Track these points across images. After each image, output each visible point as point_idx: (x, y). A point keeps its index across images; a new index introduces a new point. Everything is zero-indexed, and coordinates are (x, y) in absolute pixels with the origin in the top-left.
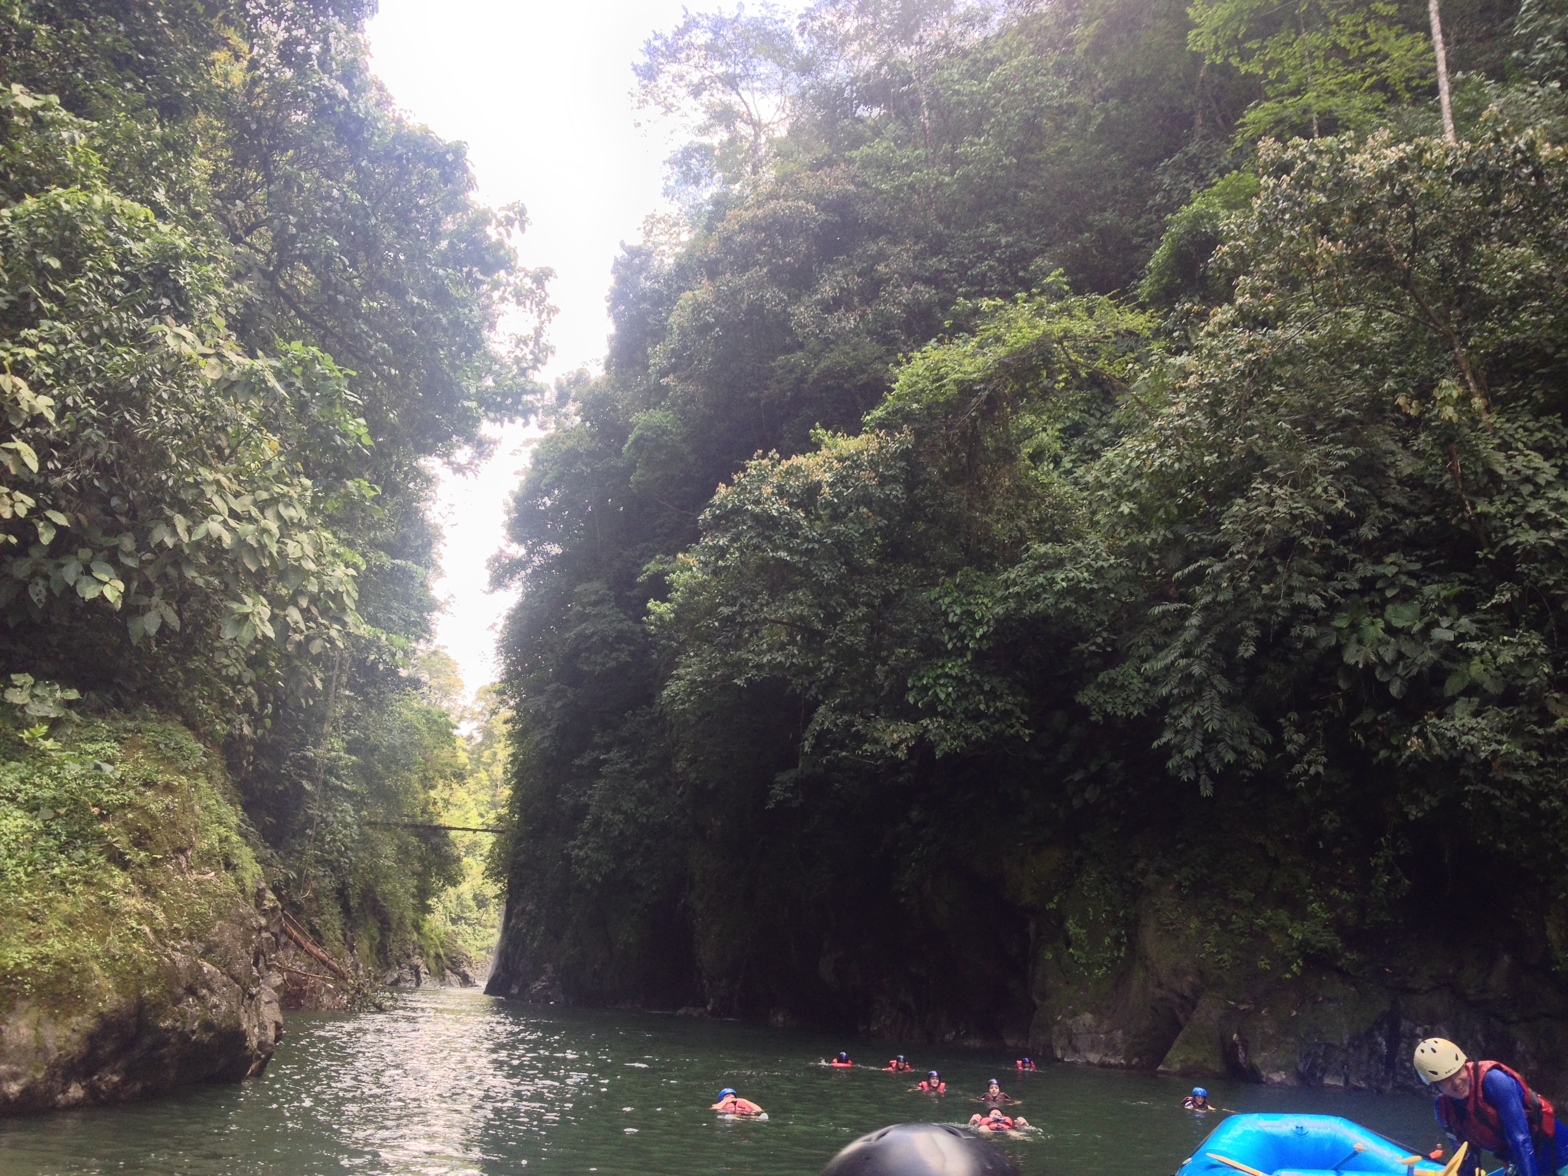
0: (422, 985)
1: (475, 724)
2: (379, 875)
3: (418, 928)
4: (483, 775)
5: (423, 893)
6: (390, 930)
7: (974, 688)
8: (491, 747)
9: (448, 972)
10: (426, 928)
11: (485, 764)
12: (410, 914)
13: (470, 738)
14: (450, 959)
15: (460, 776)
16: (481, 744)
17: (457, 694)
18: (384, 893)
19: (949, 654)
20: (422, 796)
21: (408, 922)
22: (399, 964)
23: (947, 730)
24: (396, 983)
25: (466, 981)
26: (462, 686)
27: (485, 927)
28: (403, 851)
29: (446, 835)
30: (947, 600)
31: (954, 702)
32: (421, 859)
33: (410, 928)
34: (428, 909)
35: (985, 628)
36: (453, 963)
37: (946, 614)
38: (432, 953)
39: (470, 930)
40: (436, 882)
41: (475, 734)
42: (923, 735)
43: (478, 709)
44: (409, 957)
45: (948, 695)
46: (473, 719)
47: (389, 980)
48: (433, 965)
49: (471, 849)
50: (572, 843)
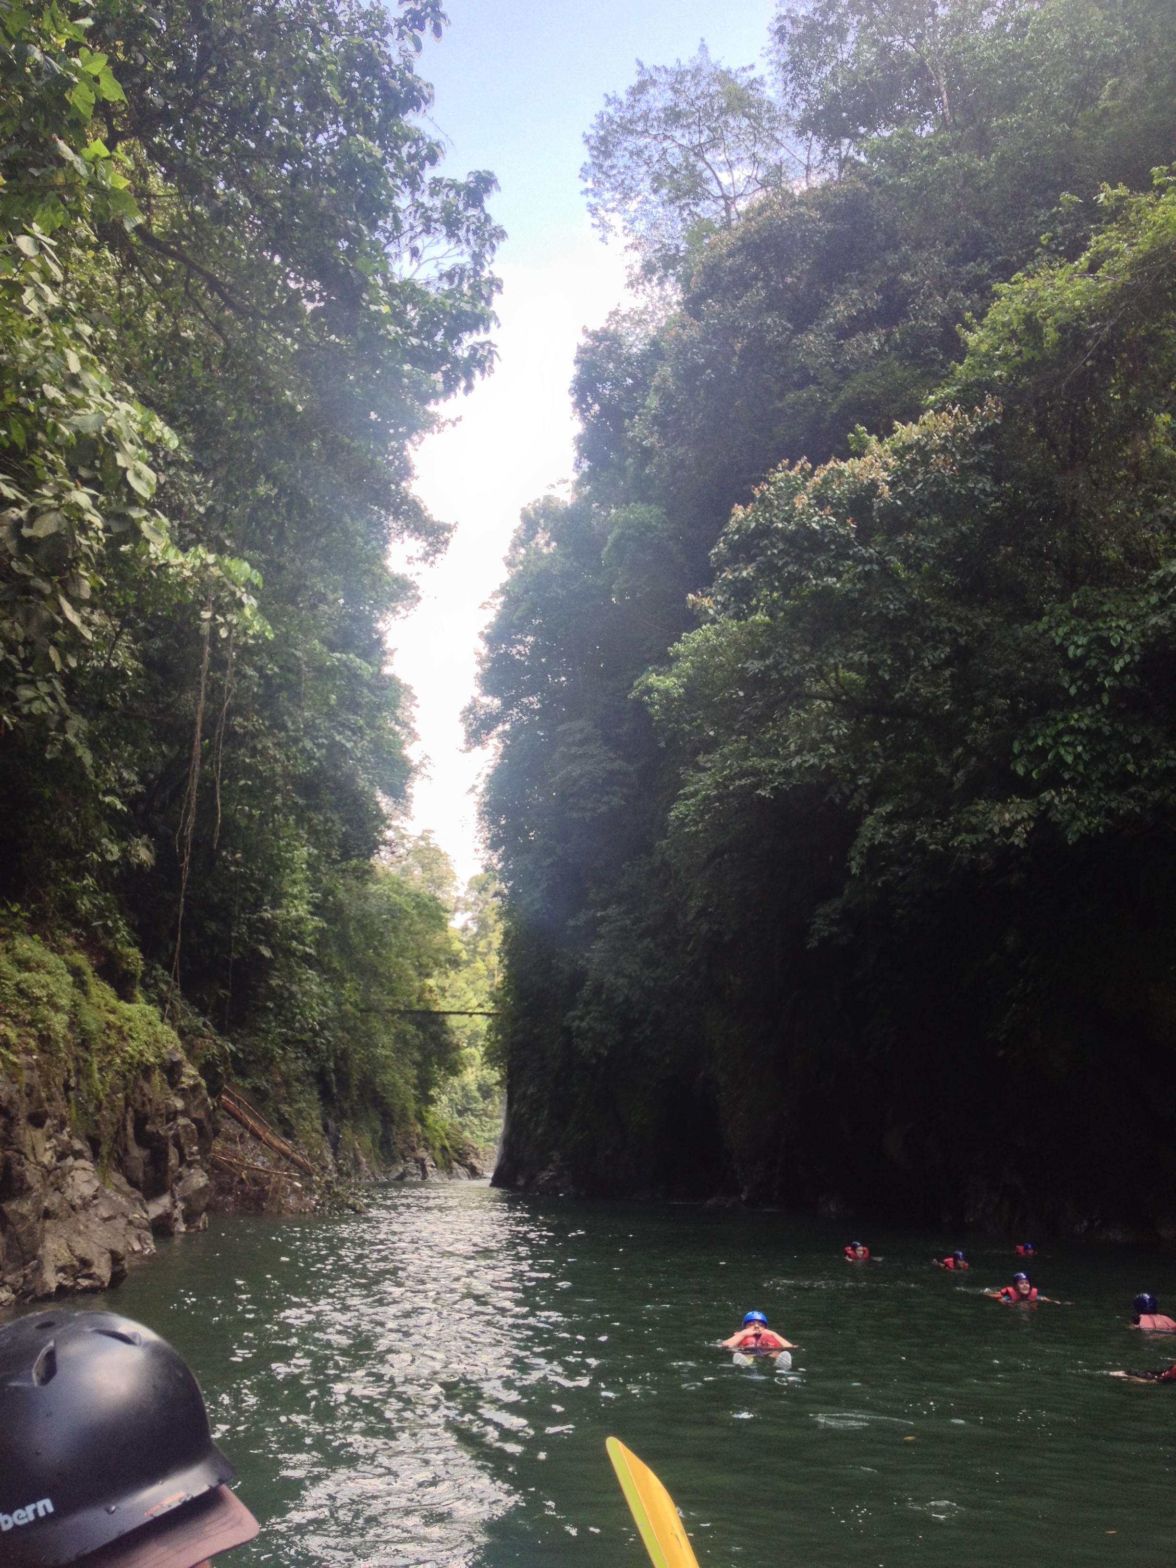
0: (429, 1178)
1: (469, 914)
2: (377, 1065)
3: (422, 1120)
4: (480, 965)
5: (424, 1084)
6: (392, 1122)
7: (1115, 745)
8: (486, 936)
9: (455, 1164)
10: (430, 1120)
11: (481, 954)
12: (412, 1106)
13: (465, 929)
14: (457, 1151)
15: (455, 963)
16: (477, 935)
17: (450, 885)
18: (384, 1085)
19: (1071, 703)
20: (417, 984)
21: (411, 1114)
22: (404, 1158)
23: (1080, 806)
24: (401, 1177)
25: (474, 1173)
26: (454, 877)
27: (491, 1117)
28: (401, 1039)
29: (443, 1023)
30: (1062, 631)
31: (1086, 765)
32: (421, 1048)
33: (413, 1119)
34: (431, 1100)
35: (1128, 658)
36: (460, 1155)
37: (1063, 650)
38: (438, 1145)
39: (476, 1121)
40: (439, 1073)
41: (470, 924)
42: (1045, 812)
43: (471, 900)
44: (413, 1149)
45: (1078, 756)
46: (466, 910)
47: (395, 1174)
48: (439, 1157)
49: (472, 1039)
50: (572, 1014)
